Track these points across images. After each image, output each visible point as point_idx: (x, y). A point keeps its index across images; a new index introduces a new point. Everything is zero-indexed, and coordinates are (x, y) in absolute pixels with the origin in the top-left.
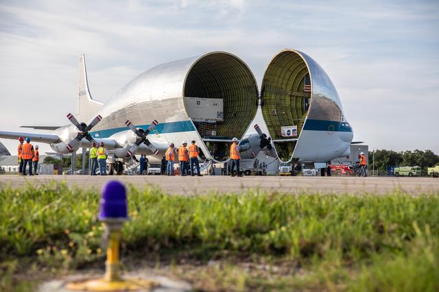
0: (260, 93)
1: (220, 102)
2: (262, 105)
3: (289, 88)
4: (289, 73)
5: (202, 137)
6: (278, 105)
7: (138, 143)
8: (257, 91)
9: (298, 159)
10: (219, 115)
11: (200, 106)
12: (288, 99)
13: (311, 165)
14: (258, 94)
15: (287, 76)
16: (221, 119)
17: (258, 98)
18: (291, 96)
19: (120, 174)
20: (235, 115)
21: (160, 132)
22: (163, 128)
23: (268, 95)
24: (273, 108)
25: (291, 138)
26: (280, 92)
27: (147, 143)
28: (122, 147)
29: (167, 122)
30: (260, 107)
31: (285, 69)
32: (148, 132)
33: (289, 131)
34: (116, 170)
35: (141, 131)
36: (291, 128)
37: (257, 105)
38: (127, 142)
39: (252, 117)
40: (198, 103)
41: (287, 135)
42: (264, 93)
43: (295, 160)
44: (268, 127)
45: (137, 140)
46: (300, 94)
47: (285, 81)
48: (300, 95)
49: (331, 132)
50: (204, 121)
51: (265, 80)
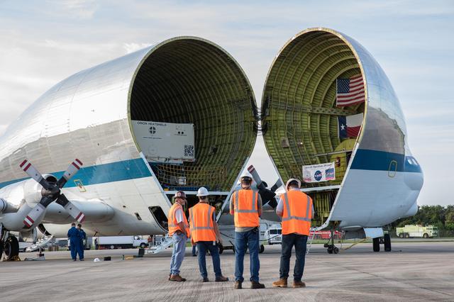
0: (259, 110)
1: (189, 128)
2: (265, 130)
3: (309, 100)
4: (309, 75)
5: (164, 187)
6: (290, 129)
7: (45, 202)
8: (254, 107)
9: (339, 222)
10: (187, 150)
11: (155, 135)
12: (307, 119)
13: (359, 233)
14: (256, 112)
15: (305, 82)
16: (192, 158)
17: (257, 119)
18: (312, 115)
19: (13, 260)
20: (215, 150)
21: (86, 183)
22: (91, 175)
23: (273, 114)
24: (283, 136)
25: (323, 184)
26: (292, 108)
27: (63, 201)
28: (15, 211)
29: (98, 163)
30: (260, 134)
31: (303, 69)
32: (63, 182)
33: (318, 172)
34: (7, 253)
35: (51, 179)
36: (323, 168)
37: (255, 130)
38: (24, 201)
39: (247, 152)
40: (152, 131)
41: (314, 181)
42: (268, 110)
43: (334, 225)
44: (278, 167)
45: (44, 195)
46: (328, 111)
47: (302, 90)
48: (327, 113)
49: (392, 173)
50: (163, 160)
51: (268, 88)
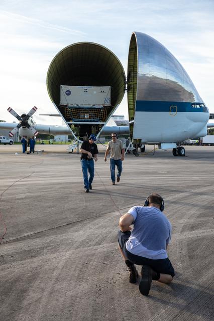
0: (127, 79)
7: (19, 126)
8: (124, 77)
9: (141, 140)
10: (106, 100)
16: (108, 104)
17: (125, 83)
30: (126, 91)
37: (124, 90)
51: (129, 66)
